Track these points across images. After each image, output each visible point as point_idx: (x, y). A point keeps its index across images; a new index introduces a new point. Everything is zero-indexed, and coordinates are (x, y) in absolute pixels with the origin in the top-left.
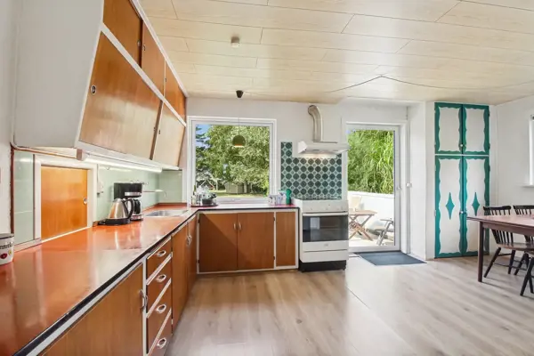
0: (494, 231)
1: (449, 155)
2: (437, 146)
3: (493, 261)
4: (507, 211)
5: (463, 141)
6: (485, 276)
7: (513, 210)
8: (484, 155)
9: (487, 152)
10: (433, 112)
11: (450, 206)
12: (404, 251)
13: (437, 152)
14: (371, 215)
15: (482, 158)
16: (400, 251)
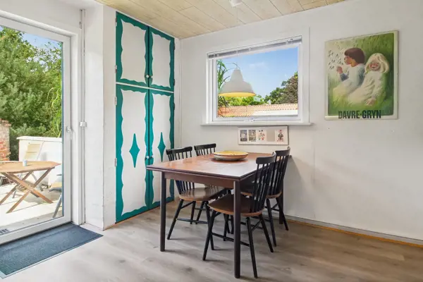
0: (177, 182)
1: (133, 86)
2: (119, 71)
3: (176, 216)
4: (188, 153)
5: (149, 71)
6: (169, 238)
7: (194, 151)
8: (169, 91)
9: (172, 89)
10: (114, 25)
11: (134, 151)
12: (77, 222)
13: (118, 79)
14: (49, 170)
15: (168, 94)
16: (71, 223)
